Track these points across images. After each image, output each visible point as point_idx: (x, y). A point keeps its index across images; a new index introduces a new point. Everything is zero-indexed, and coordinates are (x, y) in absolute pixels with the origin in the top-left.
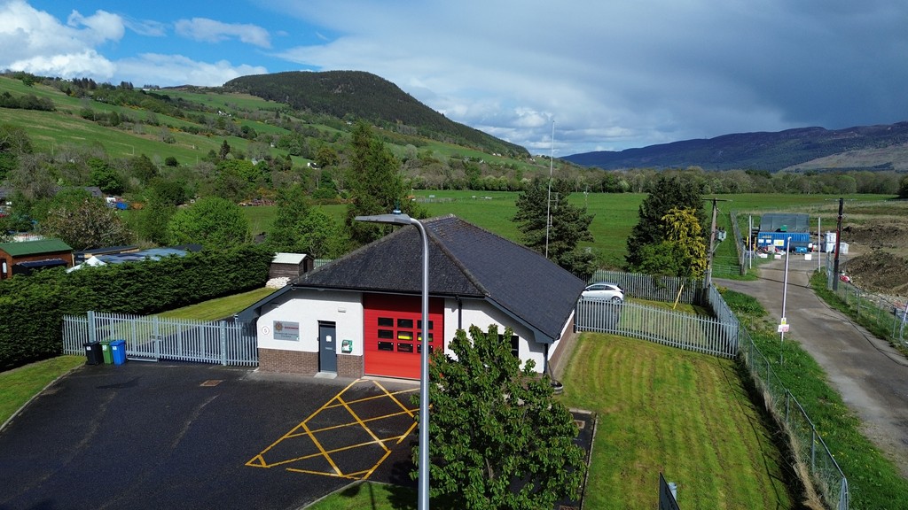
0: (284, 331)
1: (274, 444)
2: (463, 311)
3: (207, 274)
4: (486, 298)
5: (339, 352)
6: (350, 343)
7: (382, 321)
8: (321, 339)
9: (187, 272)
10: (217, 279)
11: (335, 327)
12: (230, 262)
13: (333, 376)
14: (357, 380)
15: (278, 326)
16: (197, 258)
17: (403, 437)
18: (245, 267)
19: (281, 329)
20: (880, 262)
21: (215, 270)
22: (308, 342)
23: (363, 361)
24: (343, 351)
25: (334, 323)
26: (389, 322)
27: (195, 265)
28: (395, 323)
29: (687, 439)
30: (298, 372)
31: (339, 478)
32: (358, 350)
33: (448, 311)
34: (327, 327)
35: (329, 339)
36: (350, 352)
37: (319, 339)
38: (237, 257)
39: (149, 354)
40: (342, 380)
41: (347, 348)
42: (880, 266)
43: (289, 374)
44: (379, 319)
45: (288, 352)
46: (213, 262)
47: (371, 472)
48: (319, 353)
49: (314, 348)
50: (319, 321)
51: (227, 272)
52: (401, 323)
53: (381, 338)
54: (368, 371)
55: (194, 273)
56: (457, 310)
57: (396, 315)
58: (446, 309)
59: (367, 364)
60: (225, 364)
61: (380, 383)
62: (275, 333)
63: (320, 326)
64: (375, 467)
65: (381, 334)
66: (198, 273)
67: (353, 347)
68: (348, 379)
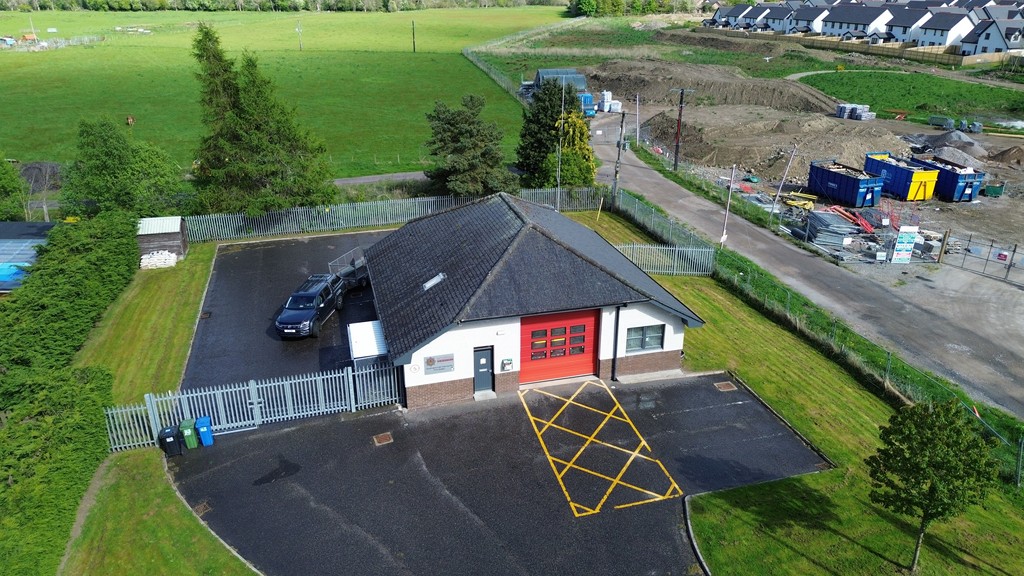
0: (437, 364)
1: (564, 489)
4: (652, 301)
5: (497, 370)
6: (510, 362)
8: (477, 365)
11: (493, 350)
13: (491, 394)
14: (522, 392)
19: (433, 364)
22: (464, 369)
23: (519, 374)
24: (503, 370)
25: (492, 346)
28: (549, 333)
29: (799, 376)
32: (516, 367)
34: (482, 351)
35: (483, 361)
37: (474, 364)
39: (247, 422)
40: (508, 397)
41: (509, 367)
43: (444, 403)
44: (533, 332)
45: (441, 384)
47: (677, 487)
48: (474, 377)
49: (470, 374)
50: (474, 348)
52: (555, 332)
53: (532, 349)
54: (521, 381)
57: (549, 326)
58: (603, 313)
59: (523, 376)
61: (540, 389)
62: (426, 369)
63: (475, 352)
64: (672, 480)
68: (511, 395)
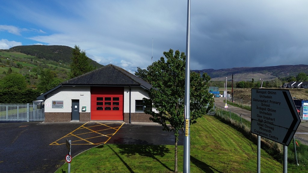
0: (57, 104)
1: (60, 139)
2: (131, 92)
3: (13, 98)
4: (141, 86)
5: (80, 111)
6: (85, 107)
7: (98, 99)
8: (73, 107)
9: (4, 96)
10: (17, 101)
11: (79, 102)
12: (22, 94)
13: (78, 121)
14: (88, 122)
15: (54, 103)
16: (9, 92)
17: (114, 134)
18: (29, 97)
19: (55, 104)
20: (242, 96)
21: (16, 97)
22: (67, 108)
23: (90, 115)
24: (83, 111)
25: (79, 100)
26: (101, 99)
27: (8, 94)
28: (104, 99)
30: (63, 121)
31: (93, 145)
32: (88, 110)
33: (125, 93)
34: (75, 102)
35: (76, 107)
36: (85, 111)
37: (72, 107)
38: (26, 92)
40: (81, 122)
41: (84, 109)
42: (242, 98)
43: (59, 122)
44: (97, 98)
45: (58, 113)
46: (15, 94)
47: (106, 142)
48: (72, 113)
49: (70, 111)
50: (72, 100)
51: (21, 98)
52: (106, 99)
53: (97, 105)
54: (92, 119)
55: (7, 97)
56: (129, 92)
57: (104, 96)
58: (125, 92)
59: (92, 115)
60: (28, 121)
62: (53, 106)
63: (72, 102)
64: (107, 141)
65: (98, 104)
66: (9, 97)
67: (87, 109)
68: (84, 122)
